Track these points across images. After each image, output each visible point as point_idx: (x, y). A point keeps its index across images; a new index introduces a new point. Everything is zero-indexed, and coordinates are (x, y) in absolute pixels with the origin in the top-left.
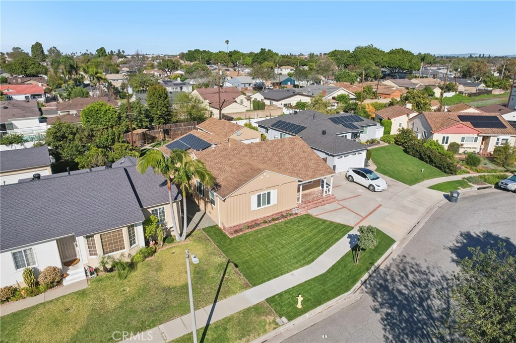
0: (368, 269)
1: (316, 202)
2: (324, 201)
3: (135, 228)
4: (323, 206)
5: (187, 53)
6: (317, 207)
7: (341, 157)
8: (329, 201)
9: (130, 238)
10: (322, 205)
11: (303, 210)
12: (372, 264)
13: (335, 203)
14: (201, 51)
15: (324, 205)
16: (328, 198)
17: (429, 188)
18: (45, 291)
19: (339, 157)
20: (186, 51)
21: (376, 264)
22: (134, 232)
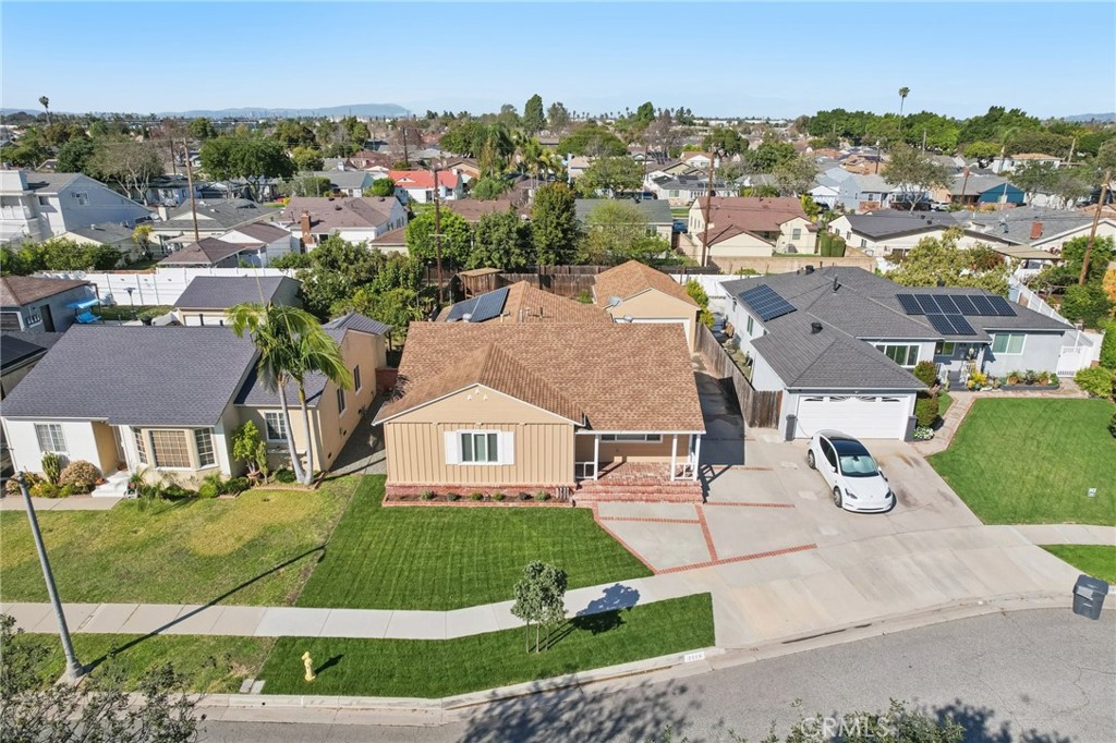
0: (543, 675)
1: (640, 488)
2: (660, 492)
3: (212, 435)
4: (650, 503)
5: (813, 118)
6: (632, 500)
7: (821, 399)
8: (674, 497)
9: (200, 451)
10: (647, 501)
11: (588, 496)
12: (572, 668)
13: (691, 504)
14: (847, 114)
15: (654, 501)
16: (679, 489)
17: (1046, 548)
18: (66, 496)
19: (812, 396)
20: (812, 113)
21: (581, 675)
22: (210, 443)
